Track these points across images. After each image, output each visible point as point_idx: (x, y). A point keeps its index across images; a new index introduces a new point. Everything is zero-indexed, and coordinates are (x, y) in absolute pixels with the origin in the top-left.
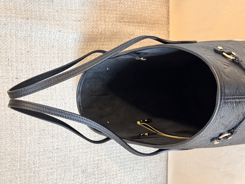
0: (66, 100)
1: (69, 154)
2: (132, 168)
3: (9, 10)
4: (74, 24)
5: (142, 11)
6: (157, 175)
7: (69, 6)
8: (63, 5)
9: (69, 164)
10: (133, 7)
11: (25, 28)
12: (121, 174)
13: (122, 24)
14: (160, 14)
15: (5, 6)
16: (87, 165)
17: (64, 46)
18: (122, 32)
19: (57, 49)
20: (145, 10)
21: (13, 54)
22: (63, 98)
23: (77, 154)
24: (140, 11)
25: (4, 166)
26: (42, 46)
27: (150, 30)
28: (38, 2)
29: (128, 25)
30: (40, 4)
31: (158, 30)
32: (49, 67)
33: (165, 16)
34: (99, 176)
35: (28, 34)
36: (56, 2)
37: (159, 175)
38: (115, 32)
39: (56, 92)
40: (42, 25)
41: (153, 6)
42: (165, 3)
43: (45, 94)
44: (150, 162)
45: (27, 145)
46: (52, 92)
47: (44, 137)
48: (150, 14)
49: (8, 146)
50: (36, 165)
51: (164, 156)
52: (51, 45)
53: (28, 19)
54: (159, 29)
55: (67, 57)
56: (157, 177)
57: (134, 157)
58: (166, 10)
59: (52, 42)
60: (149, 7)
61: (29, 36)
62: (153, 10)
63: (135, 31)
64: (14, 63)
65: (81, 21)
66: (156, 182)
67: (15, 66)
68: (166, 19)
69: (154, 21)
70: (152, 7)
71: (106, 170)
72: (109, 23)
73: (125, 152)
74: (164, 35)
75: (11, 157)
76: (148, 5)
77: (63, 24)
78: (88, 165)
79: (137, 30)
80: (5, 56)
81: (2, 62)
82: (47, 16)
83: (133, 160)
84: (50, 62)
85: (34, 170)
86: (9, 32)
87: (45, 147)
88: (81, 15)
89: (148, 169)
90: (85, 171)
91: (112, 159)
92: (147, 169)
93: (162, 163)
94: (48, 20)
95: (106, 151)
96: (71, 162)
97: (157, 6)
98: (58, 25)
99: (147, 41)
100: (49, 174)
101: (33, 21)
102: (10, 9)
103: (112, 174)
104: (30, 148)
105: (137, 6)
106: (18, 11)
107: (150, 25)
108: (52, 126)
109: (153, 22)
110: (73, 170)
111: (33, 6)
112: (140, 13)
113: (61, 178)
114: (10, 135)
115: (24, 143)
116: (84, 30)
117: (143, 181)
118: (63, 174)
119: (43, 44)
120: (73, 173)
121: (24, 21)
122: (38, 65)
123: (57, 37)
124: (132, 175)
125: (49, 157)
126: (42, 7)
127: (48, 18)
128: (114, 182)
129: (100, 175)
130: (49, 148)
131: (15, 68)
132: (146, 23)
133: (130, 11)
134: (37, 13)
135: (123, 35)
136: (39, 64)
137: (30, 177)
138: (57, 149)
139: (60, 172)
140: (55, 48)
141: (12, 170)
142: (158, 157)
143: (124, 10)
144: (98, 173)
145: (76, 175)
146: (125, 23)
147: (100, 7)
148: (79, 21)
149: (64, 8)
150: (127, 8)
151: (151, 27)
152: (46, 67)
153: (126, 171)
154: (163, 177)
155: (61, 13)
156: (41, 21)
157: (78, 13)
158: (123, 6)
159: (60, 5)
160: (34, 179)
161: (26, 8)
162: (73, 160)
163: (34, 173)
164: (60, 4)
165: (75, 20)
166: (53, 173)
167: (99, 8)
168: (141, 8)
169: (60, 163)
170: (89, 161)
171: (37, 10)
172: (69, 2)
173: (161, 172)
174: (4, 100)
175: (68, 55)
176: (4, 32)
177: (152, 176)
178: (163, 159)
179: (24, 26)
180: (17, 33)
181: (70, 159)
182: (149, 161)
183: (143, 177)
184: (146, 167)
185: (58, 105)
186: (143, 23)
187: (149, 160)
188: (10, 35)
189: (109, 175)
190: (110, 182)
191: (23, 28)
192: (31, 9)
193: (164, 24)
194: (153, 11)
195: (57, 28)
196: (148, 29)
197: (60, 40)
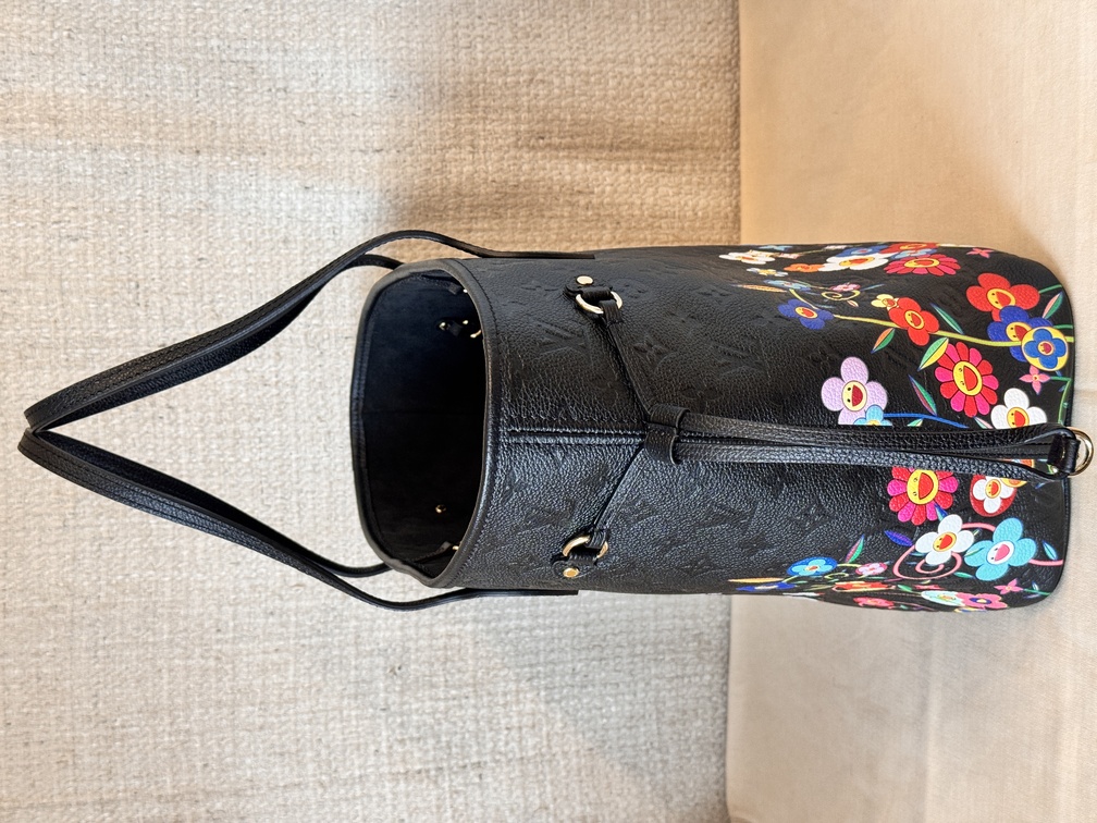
0: (333, 422)
1: (340, 607)
2: (583, 674)
3: (139, 127)
4: (360, 163)
5: (619, 106)
6: (685, 712)
7: (345, 102)
8: (323, 102)
9: (340, 641)
10: (585, 94)
11: (189, 183)
12: (535, 693)
13: (539, 154)
14: (700, 113)
15: (127, 114)
16: (406, 650)
17: (327, 236)
18: (541, 183)
19: (300, 248)
20: (634, 101)
21: (153, 268)
22: (322, 413)
24: (611, 104)
25: (118, 628)
26: (248, 240)
27: (658, 171)
28: (237, 94)
29: (568, 157)
30: (242, 100)
31: (693, 170)
33: (722, 119)
34: (453, 692)
35: (201, 202)
36: (299, 91)
37: (695, 710)
38: (511, 183)
39: (297, 393)
40: (248, 170)
41: (669, 84)
42: (723, 70)
43: (257, 400)
44: (655, 660)
45: (197, 566)
46: (284, 393)
48: (657, 113)
49: (133, 565)
50: (225, 633)
51: (714, 642)
52: (279, 236)
53: (198, 152)
54: (697, 167)
56: (686, 717)
57: (589, 638)
58: (726, 97)
59: (282, 225)
60: (653, 88)
61: (202, 207)
62: (668, 101)
63: (597, 180)
64: (154, 298)
65: (384, 153)
66: (680, 735)
67: (158, 305)
68: (729, 130)
69: (675, 140)
70: (664, 89)
71: (480, 674)
72: (487, 154)
73: (555, 615)
74: (720, 190)
75: (143, 599)
76: (647, 83)
77: (319, 163)
78: (409, 649)
79: (606, 173)
80: (125, 273)
81: (115, 293)
82: (264, 141)
83: (584, 645)
85: (220, 651)
86: (140, 195)
87: (257, 577)
88: (384, 132)
89: (647, 684)
90: (400, 668)
91: (503, 635)
92: (641, 685)
93: (708, 668)
94: (268, 152)
95: (480, 606)
96: (346, 635)
97: (685, 83)
98: (299, 168)
99: (646, 213)
100: (270, 667)
101: (214, 158)
102: (142, 123)
103: (500, 690)
104: (205, 578)
105: (600, 90)
106: (167, 129)
107: (658, 155)
109: (671, 143)
110: (353, 663)
111: (220, 109)
112: (611, 113)
113: (310, 687)
114: (140, 530)
115: (186, 559)
116: (394, 181)
117: (624, 726)
118: (318, 672)
119: (253, 234)
120: (353, 672)
121: (185, 159)
123: (300, 207)
124: (580, 700)
125: (269, 611)
126: (248, 110)
127: (269, 146)
128: (507, 719)
129: (456, 689)
130: (271, 582)
131: (159, 312)
132: (642, 147)
133: (573, 107)
134: (233, 131)
135: (546, 194)
136: (238, 298)
137: (205, 671)
138: (298, 585)
139: (308, 664)
140: (293, 246)
141: (144, 644)
142: (691, 645)
143: (546, 107)
144: (446, 681)
145: (364, 681)
146: (554, 153)
147: (457, 100)
148: (378, 151)
149: (324, 109)
150: (559, 97)
151: (665, 160)
153: (557, 685)
154: (709, 722)
155: (314, 128)
156: (243, 158)
157: (374, 123)
158: (541, 92)
159: (311, 101)
160: (220, 680)
161: (196, 117)
162: (355, 627)
163: (218, 659)
164: (313, 97)
165: (363, 148)
166: (283, 666)
167: (451, 103)
168: (619, 93)
169: (307, 634)
170: (414, 636)
171: (232, 123)
172: (344, 90)
173: (701, 701)
174: (123, 416)
176: (123, 198)
177: (663, 713)
178: (712, 653)
179: (188, 177)
180: (165, 200)
182: (653, 657)
183: (628, 714)
184: (640, 676)
186: (629, 149)
187: (652, 652)
188: (143, 204)
189: (489, 694)
190: (493, 718)
191: (182, 183)
192: (211, 118)
193: (722, 149)
194: (666, 104)
195: (296, 178)
196: (652, 169)
197: (312, 219)
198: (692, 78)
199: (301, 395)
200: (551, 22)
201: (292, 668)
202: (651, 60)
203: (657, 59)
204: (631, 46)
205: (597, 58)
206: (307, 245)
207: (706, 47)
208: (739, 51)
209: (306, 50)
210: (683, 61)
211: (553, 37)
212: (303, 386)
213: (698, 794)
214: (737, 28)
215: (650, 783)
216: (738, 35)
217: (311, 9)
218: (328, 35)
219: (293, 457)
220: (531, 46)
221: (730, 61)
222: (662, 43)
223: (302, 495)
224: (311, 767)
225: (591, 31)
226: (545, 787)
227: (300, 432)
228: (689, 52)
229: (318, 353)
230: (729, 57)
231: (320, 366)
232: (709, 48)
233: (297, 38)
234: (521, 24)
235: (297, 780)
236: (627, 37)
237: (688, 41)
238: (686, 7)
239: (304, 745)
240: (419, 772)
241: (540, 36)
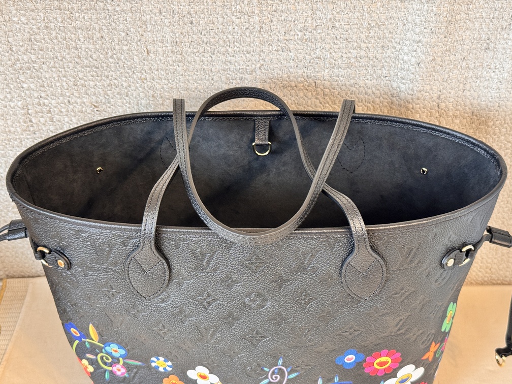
0: (259, 74)
1: (135, 77)
4: (432, 95)
7: (473, 84)
8: (476, 71)
9: (112, 76)
17: (384, 72)
19: (378, 56)
22: (265, 67)
23: (134, 93)
26: (387, 23)
28: (489, 18)
30: (484, 21)
32: (338, 37)
36: (485, 57)
40: (435, 27)
43: (275, 27)
47: (175, 22)
52: (387, 42)
55: (357, 76)
59: (395, 45)
65: (437, 109)
77: (434, 70)
82: (454, 36)
84: (350, 40)
87: (153, 25)
88: (450, 108)
94: (446, 39)
96: (116, 79)
98: (433, 60)
100: (90, 33)
108: (200, 42)
110: (98, 83)
111: (480, 6)
113: (79, 57)
118: (90, 62)
119: (390, 27)
120: (92, 84)
122: (343, 13)
123: (405, 58)
125: (129, 33)
126: (477, 25)
127: (450, 40)
130: (149, 34)
134: (463, 15)
136: (346, 16)
138: (148, 51)
139: (94, 56)
140: (380, 51)
145: (87, 90)
148: (438, 106)
149: (471, 72)
152: (336, 32)
155: (459, 67)
156: (446, 24)
157: (457, 102)
159: (477, 64)
162: (122, 85)
164: (480, 65)
165: (442, 97)
166: (91, 41)
169: (115, 56)
171: (470, 15)
172: (482, 85)
175: (363, 79)
181: (124, 79)
185: (248, 55)
195: (426, 58)
240: (31, 121)
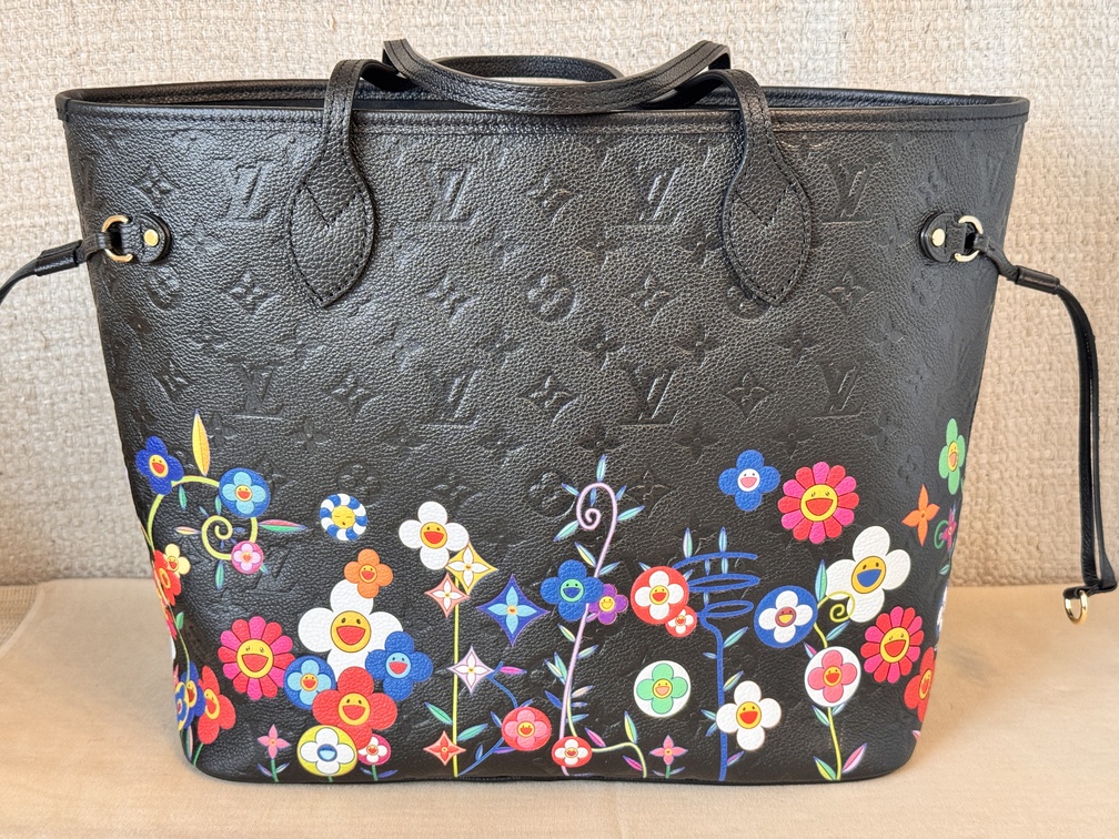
19: (768, 28)
36: (966, 26)
39: (583, 23)
42: (980, 565)
77: (876, 51)
98: (871, 25)
123: (820, 26)
138: (335, 22)
140: (770, 19)
155: (920, 46)
159: (953, 40)
164: (959, 44)
169: (271, 34)
195: (857, 21)
197: (805, 42)
198: (972, 527)
199: (580, 28)
200: (1045, 349)
201: (227, 14)
202: (996, 476)
203: (996, 483)
204: (1013, 449)
205: (1001, 407)
206: (772, 37)
207: (1009, 543)
208: (1002, 585)
209: (1019, 34)
210: (993, 515)
211: (1027, 352)
212: (592, 31)
213: (67, 543)
214: (1031, 582)
215: (81, 481)
216: (1023, 584)
217: (1068, 42)
218: (1037, 63)
219: (501, 18)
220: (1017, 322)
221: (992, 575)
222: (1016, 489)
223: (452, 30)
224: (98, 38)
225: (1032, 399)
226: (75, 345)
227: (533, 28)
228: (1003, 523)
229: (634, 51)
230: (996, 573)
231: (617, 54)
232: (1008, 548)
233: (1033, 23)
234: (1044, 311)
235: (80, 19)
236: (1024, 445)
237: (1016, 521)
238: (1059, 519)
239: (127, 29)
241: (1028, 334)
